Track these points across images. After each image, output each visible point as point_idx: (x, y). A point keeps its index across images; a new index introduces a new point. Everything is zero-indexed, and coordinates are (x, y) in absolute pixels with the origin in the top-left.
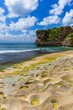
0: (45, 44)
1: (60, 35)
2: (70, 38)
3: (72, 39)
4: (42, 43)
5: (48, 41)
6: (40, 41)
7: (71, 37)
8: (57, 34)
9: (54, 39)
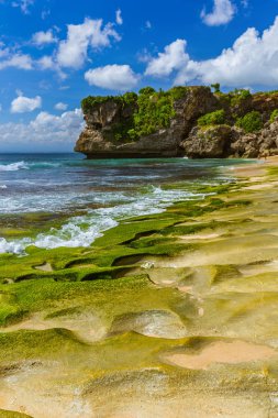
0: (121, 149)
1: (177, 117)
2: (212, 128)
3: (219, 130)
4: (108, 145)
5: (130, 140)
6: (98, 138)
7: (216, 123)
8: (165, 111)
9: (153, 131)
